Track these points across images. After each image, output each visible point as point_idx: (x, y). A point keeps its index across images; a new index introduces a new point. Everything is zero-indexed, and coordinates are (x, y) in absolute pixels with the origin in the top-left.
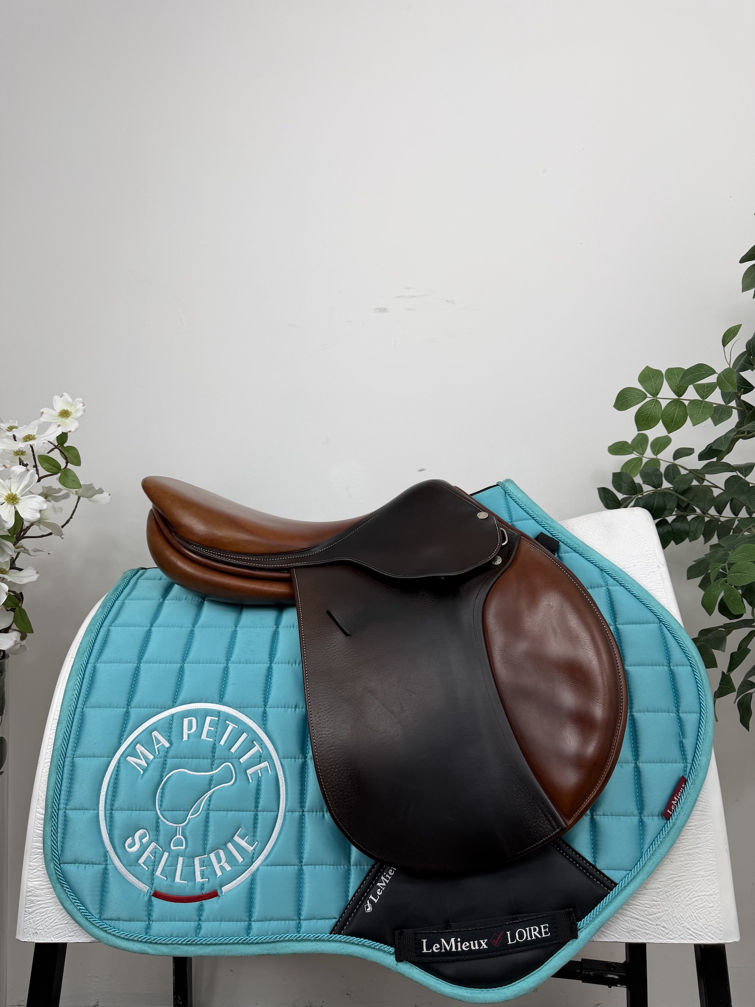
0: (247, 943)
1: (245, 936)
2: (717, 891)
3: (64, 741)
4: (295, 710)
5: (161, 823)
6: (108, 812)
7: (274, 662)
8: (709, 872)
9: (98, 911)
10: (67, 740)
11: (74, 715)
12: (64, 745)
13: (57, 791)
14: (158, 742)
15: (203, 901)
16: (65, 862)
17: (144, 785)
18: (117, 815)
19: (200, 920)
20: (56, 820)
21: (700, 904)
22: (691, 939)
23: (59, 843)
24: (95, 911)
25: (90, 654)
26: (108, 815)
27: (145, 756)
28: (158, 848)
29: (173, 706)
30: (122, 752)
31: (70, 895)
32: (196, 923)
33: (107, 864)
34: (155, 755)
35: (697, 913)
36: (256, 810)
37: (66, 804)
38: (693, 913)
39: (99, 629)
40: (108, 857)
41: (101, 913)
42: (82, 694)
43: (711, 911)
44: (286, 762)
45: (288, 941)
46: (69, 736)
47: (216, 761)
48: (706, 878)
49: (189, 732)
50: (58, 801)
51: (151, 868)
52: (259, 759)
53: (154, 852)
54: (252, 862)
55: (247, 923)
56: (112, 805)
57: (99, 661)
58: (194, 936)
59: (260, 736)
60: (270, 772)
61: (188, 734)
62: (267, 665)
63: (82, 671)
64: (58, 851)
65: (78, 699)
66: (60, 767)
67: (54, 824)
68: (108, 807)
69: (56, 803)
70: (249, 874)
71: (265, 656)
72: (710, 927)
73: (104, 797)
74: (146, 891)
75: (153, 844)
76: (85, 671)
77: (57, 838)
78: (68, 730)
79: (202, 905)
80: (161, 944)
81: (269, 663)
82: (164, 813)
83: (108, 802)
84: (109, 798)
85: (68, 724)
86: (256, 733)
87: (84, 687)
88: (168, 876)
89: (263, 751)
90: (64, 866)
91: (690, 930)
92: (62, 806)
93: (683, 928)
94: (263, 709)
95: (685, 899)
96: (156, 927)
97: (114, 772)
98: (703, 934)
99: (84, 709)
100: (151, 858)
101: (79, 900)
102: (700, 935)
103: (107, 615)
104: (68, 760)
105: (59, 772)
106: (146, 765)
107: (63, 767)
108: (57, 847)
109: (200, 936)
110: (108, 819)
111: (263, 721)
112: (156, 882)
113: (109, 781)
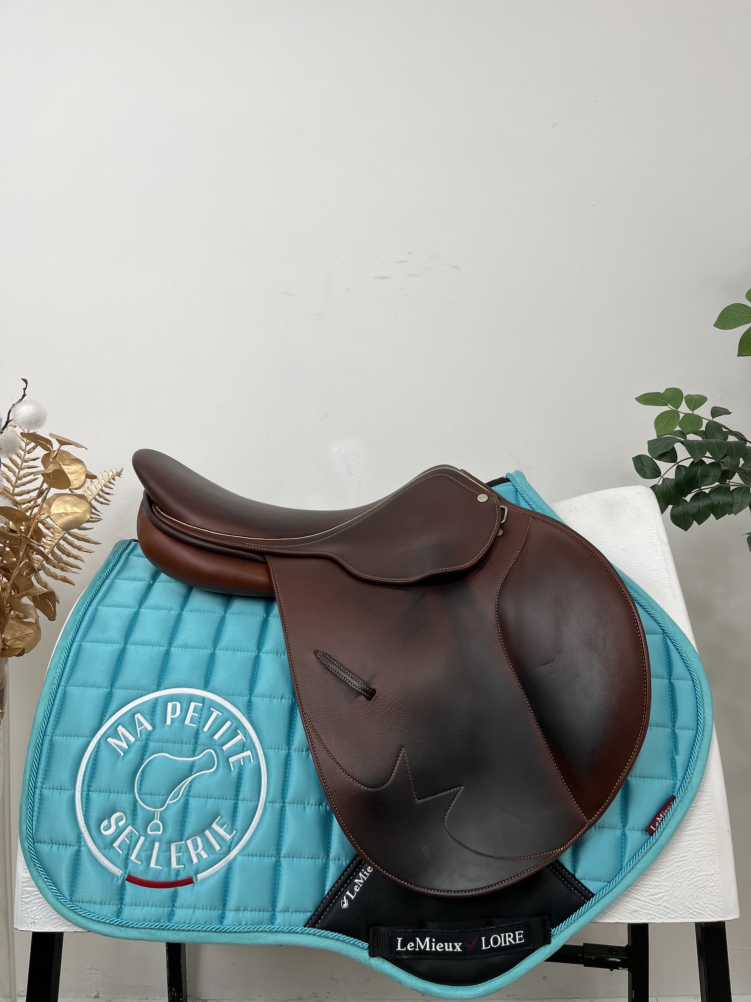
0: (220, 932)
1: (218, 925)
2: (719, 871)
3: (44, 719)
4: (281, 701)
5: (139, 807)
6: (84, 793)
7: (263, 651)
8: (712, 852)
9: (69, 892)
10: (47, 718)
11: (56, 693)
12: (44, 723)
13: (34, 769)
14: (141, 724)
15: (178, 888)
16: (39, 841)
17: (124, 767)
18: (94, 796)
19: (173, 906)
20: (32, 799)
21: (701, 884)
22: (692, 918)
23: (34, 822)
24: (66, 893)
25: (77, 633)
26: (84, 796)
27: (127, 738)
28: (135, 833)
29: (158, 690)
30: (103, 732)
31: (42, 874)
32: (170, 909)
33: (80, 846)
34: (136, 737)
35: (698, 893)
36: (236, 798)
37: (42, 783)
38: (695, 892)
39: (87, 609)
40: (82, 838)
41: (71, 895)
42: (66, 672)
43: (712, 890)
44: (271, 752)
45: (262, 931)
46: (50, 714)
47: (199, 748)
48: (708, 858)
49: (172, 717)
50: (34, 779)
51: (125, 852)
52: (242, 748)
53: (130, 836)
54: (229, 851)
55: (220, 911)
56: (89, 786)
57: (85, 640)
58: (167, 922)
59: (244, 724)
60: (252, 761)
61: (172, 719)
62: (254, 654)
63: (67, 649)
64: (32, 830)
65: (61, 677)
66: (38, 745)
67: (30, 802)
68: (85, 788)
69: (32, 781)
70: (226, 863)
71: (252, 645)
72: (710, 906)
73: (82, 778)
74: (119, 875)
75: (130, 828)
76: (70, 650)
77: (32, 817)
78: (49, 708)
79: (176, 892)
80: (133, 927)
81: (257, 652)
82: (143, 796)
83: (86, 783)
84: (87, 778)
85: (50, 702)
86: (239, 721)
87: (68, 665)
88: (144, 861)
89: (246, 739)
90: (38, 845)
91: (691, 909)
92: (39, 784)
93: (684, 908)
94: (248, 698)
95: (687, 878)
96: (127, 911)
97: (94, 752)
98: (703, 912)
99: (67, 687)
100: (126, 842)
101: (51, 880)
102: (701, 914)
103: (96, 594)
104: (47, 738)
105: (37, 750)
106: (127, 748)
107: (42, 746)
108: (32, 826)
109: (173, 922)
110: (84, 800)
111: (249, 709)
112: (130, 865)
113: (88, 762)
